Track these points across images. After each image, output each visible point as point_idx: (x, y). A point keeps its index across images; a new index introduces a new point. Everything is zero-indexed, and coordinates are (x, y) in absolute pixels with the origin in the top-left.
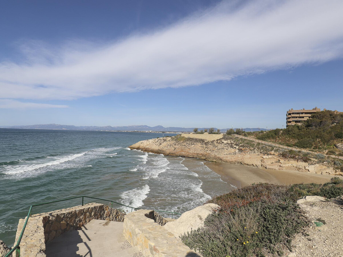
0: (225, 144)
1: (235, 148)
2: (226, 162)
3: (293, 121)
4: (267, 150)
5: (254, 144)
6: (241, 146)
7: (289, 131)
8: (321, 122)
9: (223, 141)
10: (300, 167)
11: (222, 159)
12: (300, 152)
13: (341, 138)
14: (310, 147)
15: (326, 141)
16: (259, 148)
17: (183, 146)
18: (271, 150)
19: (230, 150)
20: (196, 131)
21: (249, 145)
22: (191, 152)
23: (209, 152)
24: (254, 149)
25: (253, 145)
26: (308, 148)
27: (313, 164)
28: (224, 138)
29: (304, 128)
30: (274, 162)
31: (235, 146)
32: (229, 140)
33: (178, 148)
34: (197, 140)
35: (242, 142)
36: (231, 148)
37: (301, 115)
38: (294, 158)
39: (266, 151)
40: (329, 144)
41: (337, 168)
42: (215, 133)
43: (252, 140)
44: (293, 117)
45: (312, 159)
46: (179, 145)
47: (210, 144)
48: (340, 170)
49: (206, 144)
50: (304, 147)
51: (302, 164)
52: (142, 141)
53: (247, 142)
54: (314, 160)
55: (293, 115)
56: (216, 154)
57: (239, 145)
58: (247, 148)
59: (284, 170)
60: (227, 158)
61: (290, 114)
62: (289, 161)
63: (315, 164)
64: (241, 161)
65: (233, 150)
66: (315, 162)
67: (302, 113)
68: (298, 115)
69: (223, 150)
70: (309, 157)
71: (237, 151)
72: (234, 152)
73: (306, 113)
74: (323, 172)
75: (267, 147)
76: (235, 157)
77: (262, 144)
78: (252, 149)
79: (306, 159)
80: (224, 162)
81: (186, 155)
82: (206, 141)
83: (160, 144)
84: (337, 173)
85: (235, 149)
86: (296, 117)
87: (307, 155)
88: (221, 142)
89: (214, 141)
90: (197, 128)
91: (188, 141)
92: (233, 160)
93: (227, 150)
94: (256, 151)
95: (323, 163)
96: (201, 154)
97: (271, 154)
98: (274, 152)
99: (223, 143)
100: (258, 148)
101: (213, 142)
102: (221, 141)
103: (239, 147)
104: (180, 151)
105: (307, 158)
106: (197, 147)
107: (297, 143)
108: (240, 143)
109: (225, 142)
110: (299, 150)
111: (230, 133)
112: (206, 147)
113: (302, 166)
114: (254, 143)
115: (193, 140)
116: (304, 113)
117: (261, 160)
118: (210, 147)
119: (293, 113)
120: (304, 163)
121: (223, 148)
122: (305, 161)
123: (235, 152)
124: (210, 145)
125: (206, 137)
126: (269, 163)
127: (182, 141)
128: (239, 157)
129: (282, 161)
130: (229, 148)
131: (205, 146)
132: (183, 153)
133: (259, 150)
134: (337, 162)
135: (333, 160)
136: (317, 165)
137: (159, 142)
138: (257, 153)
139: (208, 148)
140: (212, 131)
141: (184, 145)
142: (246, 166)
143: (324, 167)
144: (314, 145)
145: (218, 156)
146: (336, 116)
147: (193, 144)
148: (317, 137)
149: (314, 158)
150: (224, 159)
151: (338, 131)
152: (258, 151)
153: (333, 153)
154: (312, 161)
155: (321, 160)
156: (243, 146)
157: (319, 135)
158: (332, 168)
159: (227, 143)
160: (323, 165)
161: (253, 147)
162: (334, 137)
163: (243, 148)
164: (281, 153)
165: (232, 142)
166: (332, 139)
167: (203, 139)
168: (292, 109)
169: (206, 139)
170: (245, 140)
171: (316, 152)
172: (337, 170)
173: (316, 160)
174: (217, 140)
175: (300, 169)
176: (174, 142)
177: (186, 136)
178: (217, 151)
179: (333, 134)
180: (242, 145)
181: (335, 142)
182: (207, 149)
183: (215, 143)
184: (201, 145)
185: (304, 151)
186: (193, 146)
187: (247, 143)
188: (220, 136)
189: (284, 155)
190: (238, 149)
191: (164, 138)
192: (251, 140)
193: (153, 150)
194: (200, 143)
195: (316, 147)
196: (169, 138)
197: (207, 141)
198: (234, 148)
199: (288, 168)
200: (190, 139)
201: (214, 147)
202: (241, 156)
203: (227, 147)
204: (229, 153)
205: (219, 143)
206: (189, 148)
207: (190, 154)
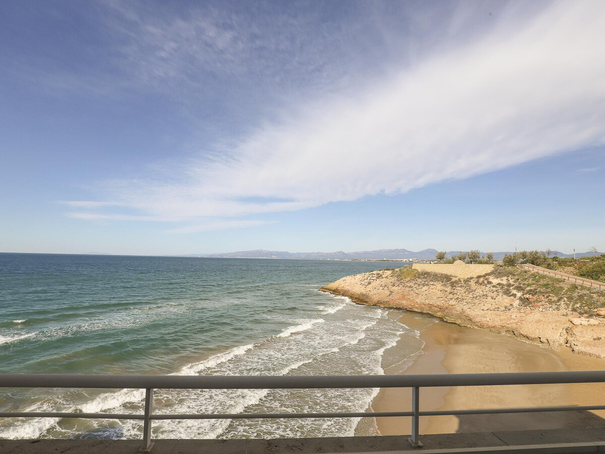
0: (494, 286)
1: (513, 295)
2: (482, 326)
4: (592, 304)
5: (561, 287)
6: (529, 292)
9: (491, 279)
11: (473, 320)
16: (572, 299)
17: (407, 289)
19: (500, 300)
20: (441, 257)
21: (549, 290)
22: (418, 300)
23: (452, 302)
24: (559, 300)
25: (557, 291)
28: (497, 273)
31: (515, 292)
32: (506, 278)
33: (398, 293)
34: (436, 277)
35: (534, 282)
36: (505, 296)
42: (481, 263)
43: (560, 277)
46: (401, 286)
47: (459, 285)
49: (453, 285)
53: (545, 282)
56: (465, 308)
57: (523, 290)
58: (541, 297)
60: (485, 319)
64: (514, 326)
65: (506, 300)
69: (485, 299)
71: (516, 303)
72: (508, 305)
75: (595, 296)
76: (502, 317)
77: (583, 288)
78: (555, 299)
80: (476, 327)
81: (410, 307)
82: (454, 279)
83: (369, 283)
85: (512, 298)
88: (486, 282)
89: (472, 278)
90: (443, 251)
91: (419, 278)
92: (498, 323)
93: (493, 300)
94: (562, 306)
96: (438, 306)
97: (598, 315)
99: (490, 283)
100: (570, 298)
101: (467, 281)
102: (486, 279)
103: (523, 295)
104: (399, 299)
106: (434, 291)
108: (528, 285)
109: (495, 281)
111: (510, 261)
112: (452, 291)
114: (562, 284)
115: (430, 276)
117: (566, 329)
118: (460, 291)
121: (484, 295)
123: (511, 305)
124: (459, 288)
125: (460, 270)
126: (589, 336)
127: (409, 279)
128: (514, 316)
130: (501, 294)
131: (449, 289)
132: (404, 302)
133: (570, 302)
137: (369, 278)
138: (563, 311)
139: (453, 294)
140: (474, 258)
141: (410, 287)
142: (524, 340)
145: (468, 312)
147: (427, 285)
150: (478, 319)
152: (567, 304)
156: (533, 292)
159: (499, 284)
161: (557, 295)
163: (533, 295)
165: (511, 282)
167: (449, 274)
169: (456, 275)
170: (544, 277)
174: (479, 277)
176: (394, 279)
177: (419, 267)
178: (470, 301)
180: (531, 290)
182: (451, 296)
183: (472, 283)
184: (443, 288)
186: (426, 288)
187: (546, 286)
188: (488, 268)
190: (520, 299)
191: (379, 272)
192: (558, 277)
193: (353, 294)
194: (443, 282)
196: (389, 273)
197: (457, 279)
198: (510, 296)
200: (425, 274)
201: (467, 293)
202: (518, 315)
203: (495, 293)
204: (496, 306)
205: (481, 284)
206: (417, 292)
207: (417, 306)
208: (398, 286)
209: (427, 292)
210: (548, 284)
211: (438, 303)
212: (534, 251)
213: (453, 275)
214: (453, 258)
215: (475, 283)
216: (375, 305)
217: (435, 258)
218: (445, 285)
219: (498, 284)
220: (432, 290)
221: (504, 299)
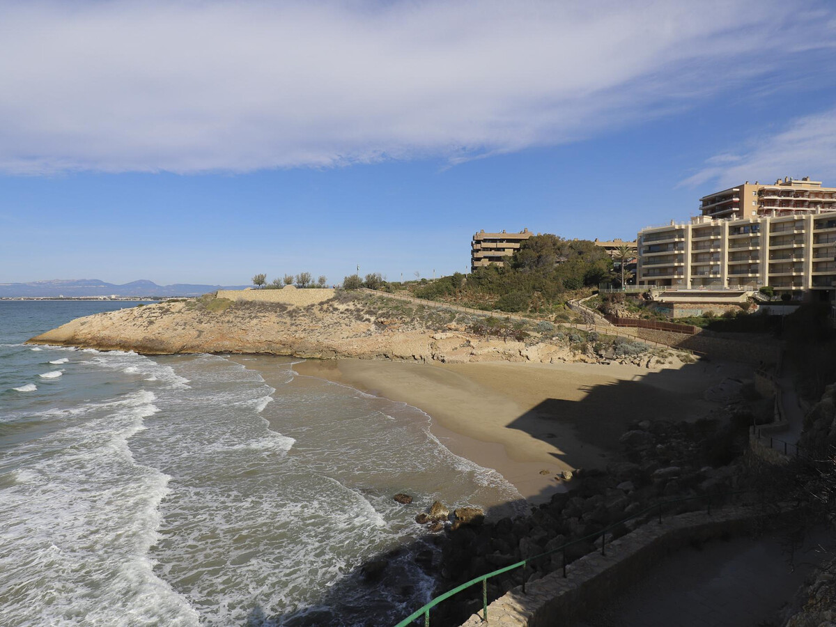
0: (342, 313)
1: (366, 320)
2: (349, 355)
3: (485, 257)
4: (441, 320)
5: (411, 309)
6: (382, 315)
7: (479, 278)
8: (539, 257)
9: (336, 305)
10: (512, 352)
11: (339, 350)
12: (507, 319)
13: (574, 289)
14: (524, 309)
15: (551, 296)
16: (424, 318)
17: (226, 325)
18: (451, 320)
19: (355, 326)
20: (260, 283)
21: (400, 312)
22: (250, 337)
23: (300, 335)
24: (412, 320)
25: (408, 312)
26: (520, 312)
27: (534, 345)
28: (339, 297)
29: (508, 271)
30: (458, 346)
31: (367, 316)
32: (351, 303)
33: (210, 331)
34: (264, 307)
35: (383, 305)
36: (359, 322)
37: (500, 245)
38: (496, 333)
39: (439, 323)
40: (556, 301)
41: (576, 348)
42: (313, 287)
43: (405, 299)
44: (485, 249)
45: (532, 334)
46: (214, 322)
47: (301, 314)
48: (580, 351)
49: (291, 314)
50: (513, 311)
51: (513, 346)
52: (83, 319)
53: (394, 305)
54: (535, 334)
55: (484, 245)
56: (321, 338)
57: (375, 314)
58: (395, 319)
59: (481, 361)
60: (351, 347)
61: (478, 242)
62: (488, 340)
63: (537, 343)
64: (384, 350)
65: (362, 326)
66: (536, 340)
67: (501, 241)
68: (493, 245)
69: (339, 328)
70: (526, 330)
71: (373, 327)
72: (365, 331)
73: (509, 241)
74: (554, 358)
75: (441, 313)
76: (369, 343)
77: (429, 308)
78: (408, 320)
79: (520, 335)
80: (343, 358)
81: (237, 348)
82: (290, 308)
83: (151, 323)
84: (577, 358)
85: (367, 322)
86: (491, 249)
87: (520, 325)
88: (331, 309)
89: (313, 305)
90: (262, 274)
91: (238, 309)
92: (366, 349)
93: (348, 327)
94: (417, 325)
95: (551, 339)
96: (280, 342)
97: (450, 329)
98: (457, 324)
99: (336, 309)
100: (422, 318)
101: (309, 308)
102: (331, 305)
103: (377, 318)
104: (217, 340)
105: (521, 331)
106: (268, 324)
107: (500, 302)
108: (379, 309)
109: (342, 307)
110: (506, 316)
111: (352, 284)
112: (293, 322)
113: (514, 350)
114: (409, 306)
115: (254, 306)
116: (504, 240)
117: (431, 345)
118: (304, 321)
119: (485, 241)
120: (517, 343)
121: (336, 323)
122: (520, 339)
123: (369, 330)
124: (302, 318)
126: (449, 349)
127: (222, 312)
128: (380, 340)
129: (474, 342)
130: (353, 321)
131: (288, 320)
132: (226, 343)
133: (423, 321)
134: (575, 336)
135: (567, 331)
136: (541, 345)
137: (145, 316)
138: (419, 330)
139: (297, 326)
140: (303, 283)
141: (228, 322)
142: (399, 360)
143: (554, 348)
144: (532, 305)
145: (326, 342)
146: (563, 245)
147: (255, 317)
148: (534, 288)
149: (534, 330)
150: (344, 348)
151: (569, 275)
152: (420, 323)
153: (564, 318)
154: (532, 338)
155: (547, 335)
156: (387, 315)
157: (537, 285)
158: (567, 349)
159: (347, 310)
160: (551, 343)
161: (409, 315)
162: (564, 288)
163: (387, 318)
164: (472, 325)
165: (359, 306)
166: (559, 291)
167: (281, 302)
168: (482, 231)
169: (292, 303)
170: (391, 300)
171: (535, 318)
172: (576, 352)
173: (539, 335)
174: (321, 304)
175: (510, 356)
176: (195, 314)
177: (233, 296)
178: (322, 330)
179: (561, 281)
180: (384, 314)
181: (566, 297)
182: (294, 328)
183: (316, 310)
184: (279, 319)
185: (516, 317)
186: (255, 321)
187: (396, 308)
189: (477, 330)
190: (375, 323)
191: (161, 305)
192: (403, 299)
193: (126, 342)
194: (276, 312)
195: (535, 309)
196: (180, 305)
197: (294, 307)
198: (364, 321)
199: (487, 355)
200: (245, 304)
201: (314, 322)
202: (384, 338)
203: (346, 319)
204: (354, 333)
205: (326, 311)
206: (244, 327)
207: (249, 345)
208: (208, 322)
209: (259, 327)
210: (398, 307)
211: (279, 338)
212: (372, 274)
213: (287, 303)
215: (319, 310)
216: (178, 353)
217: (252, 283)
218: (280, 316)
219: (346, 310)
220: (264, 324)
221: (358, 325)
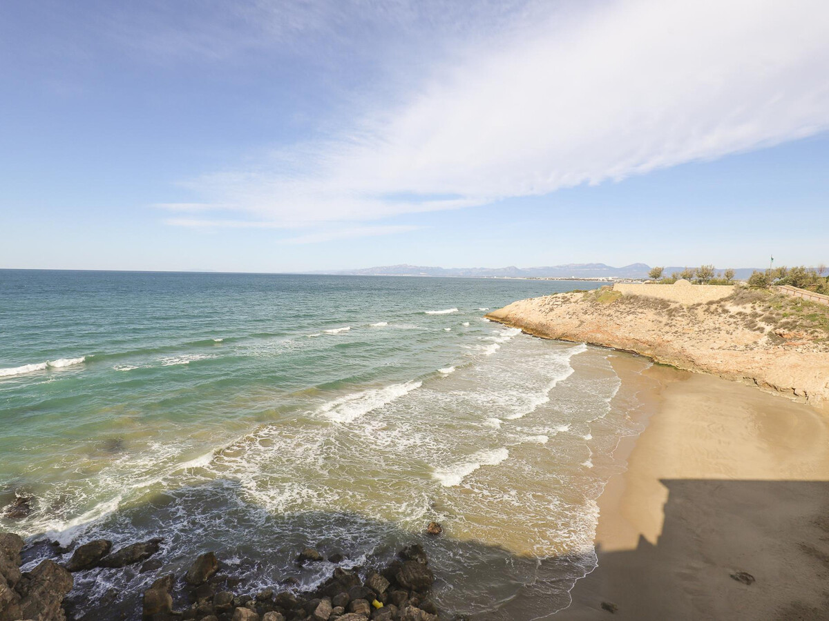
0: (731, 317)
1: (759, 329)
2: (708, 371)
6: (785, 326)
9: (729, 306)
11: (697, 362)
17: (605, 318)
19: (740, 335)
20: (656, 275)
21: (816, 323)
22: (620, 334)
23: (668, 337)
25: (827, 325)
28: (737, 298)
31: (762, 324)
32: (751, 305)
33: (590, 322)
34: (647, 303)
35: (793, 311)
36: (747, 330)
42: (715, 283)
46: (596, 314)
47: (680, 314)
49: (671, 313)
52: (516, 303)
53: (811, 312)
56: (686, 345)
57: (775, 322)
58: (802, 332)
60: (714, 361)
64: (757, 371)
65: (749, 336)
69: (716, 335)
71: (764, 340)
72: (750, 343)
76: (739, 359)
78: (824, 336)
80: (700, 372)
81: (607, 342)
82: (673, 306)
83: (552, 310)
85: (758, 332)
88: (720, 310)
89: (699, 305)
90: (660, 267)
91: (623, 303)
92: (732, 366)
93: (729, 335)
96: (647, 342)
99: (725, 311)
101: (692, 308)
102: (721, 306)
103: (775, 329)
104: (593, 331)
106: (643, 321)
108: (784, 316)
109: (733, 309)
111: (760, 281)
112: (669, 322)
115: (639, 301)
121: (716, 329)
123: (755, 343)
124: (679, 318)
125: (683, 293)
127: (608, 304)
128: (757, 358)
130: (741, 328)
131: (665, 319)
132: (599, 335)
137: (551, 303)
139: (671, 327)
141: (609, 315)
142: (769, 391)
145: (690, 351)
147: (634, 313)
150: (703, 361)
156: (791, 326)
159: (740, 314)
161: (827, 330)
163: (790, 330)
165: (759, 310)
167: (666, 298)
169: (677, 300)
170: (809, 305)
174: (711, 303)
176: (586, 305)
177: (623, 289)
178: (694, 335)
180: (787, 323)
182: (667, 328)
183: (700, 311)
184: (656, 317)
186: (631, 317)
187: (812, 317)
188: (727, 291)
190: (770, 335)
191: (566, 295)
194: (656, 309)
196: (580, 296)
197: (677, 305)
198: (755, 330)
200: (631, 298)
201: (690, 325)
202: (764, 357)
203: (733, 325)
204: (733, 344)
205: (713, 313)
206: (618, 322)
207: (617, 341)
208: (592, 314)
209: (633, 322)
210: (815, 315)
211: (647, 338)
212: (799, 268)
213: (672, 299)
214: (674, 276)
215: (704, 311)
216: (558, 339)
217: (647, 276)
218: (659, 314)
219: (737, 314)
220: (639, 320)
221: (744, 334)
